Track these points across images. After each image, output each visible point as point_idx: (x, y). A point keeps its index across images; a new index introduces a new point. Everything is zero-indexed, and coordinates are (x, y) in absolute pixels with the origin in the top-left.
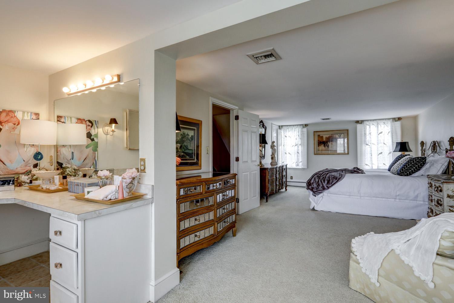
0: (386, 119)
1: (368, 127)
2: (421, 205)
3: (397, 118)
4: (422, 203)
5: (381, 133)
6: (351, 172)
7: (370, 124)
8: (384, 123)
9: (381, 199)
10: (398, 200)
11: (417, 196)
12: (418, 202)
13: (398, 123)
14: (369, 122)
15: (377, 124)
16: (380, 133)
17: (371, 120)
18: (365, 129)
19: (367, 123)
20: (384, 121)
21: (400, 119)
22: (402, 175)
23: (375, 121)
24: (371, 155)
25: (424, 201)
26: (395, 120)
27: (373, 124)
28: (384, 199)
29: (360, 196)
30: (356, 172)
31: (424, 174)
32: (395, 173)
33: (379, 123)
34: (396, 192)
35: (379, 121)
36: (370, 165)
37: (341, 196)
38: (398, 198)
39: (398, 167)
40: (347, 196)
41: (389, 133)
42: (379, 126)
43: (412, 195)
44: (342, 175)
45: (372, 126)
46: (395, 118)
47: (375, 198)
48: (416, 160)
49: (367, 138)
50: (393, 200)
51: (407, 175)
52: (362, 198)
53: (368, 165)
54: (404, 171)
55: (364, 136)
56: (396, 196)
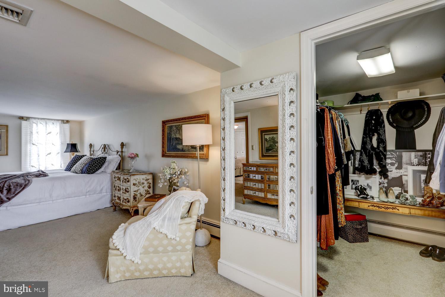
0: (55, 120)
1: (34, 125)
2: (104, 196)
3: (65, 120)
4: (105, 194)
5: (50, 133)
6: (36, 176)
7: (38, 122)
8: (53, 123)
9: (74, 198)
10: (88, 196)
11: (102, 190)
12: (102, 194)
13: (67, 126)
14: (37, 120)
15: (45, 124)
16: (48, 133)
17: (38, 119)
18: (31, 128)
19: (34, 121)
20: (53, 121)
21: (68, 122)
22: (89, 174)
23: (43, 120)
24: (39, 156)
25: (106, 192)
26: (64, 122)
27: (41, 123)
28: (76, 198)
29: (53, 201)
30: (43, 176)
31: (104, 171)
32: (79, 172)
33: (47, 122)
34: (87, 189)
35: (48, 121)
36: (37, 167)
37: (27, 205)
38: (88, 194)
39: (81, 166)
40: (36, 204)
41: (57, 133)
42: (48, 125)
43: (99, 189)
44: (29, 181)
45: (39, 125)
46: (63, 120)
47: (67, 199)
48: (99, 160)
49: (33, 137)
50: (84, 197)
51: (93, 173)
52: (54, 202)
53: (34, 167)
54: (91, 169)
55: (29, 135)
56: (87, 192)
